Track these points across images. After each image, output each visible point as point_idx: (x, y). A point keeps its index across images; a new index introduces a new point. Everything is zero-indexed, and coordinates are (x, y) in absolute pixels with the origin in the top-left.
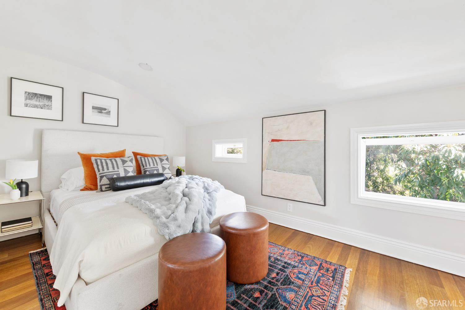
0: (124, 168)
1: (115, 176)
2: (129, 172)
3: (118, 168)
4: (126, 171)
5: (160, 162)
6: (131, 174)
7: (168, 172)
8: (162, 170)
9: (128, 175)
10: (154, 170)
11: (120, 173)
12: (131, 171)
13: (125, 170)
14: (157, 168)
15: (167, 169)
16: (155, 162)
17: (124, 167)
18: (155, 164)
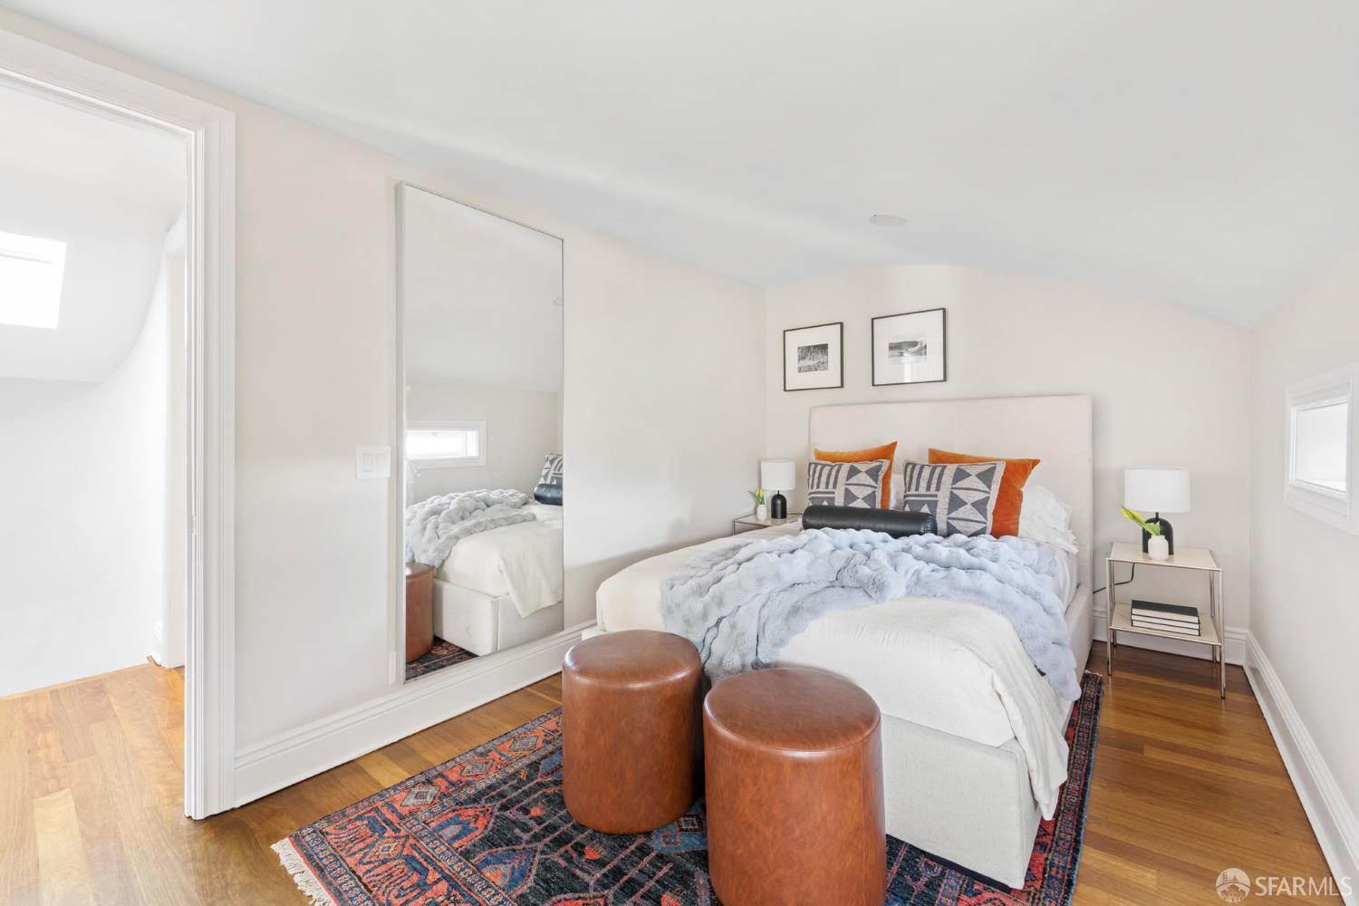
0: (846, 489)
1: (825, 503)
2: (855, 498)
3: (835, 487)
4: (849, 496)
5: (951, 483)
6: (860, 504)
7: (971, 517)
8: (947, 506)
9: (851, 505)
10: (923, 503)
11: (834, 498)
12: (861, 497)
13: (847, 492)
14: (935, 499)
15: (969, 506)
16: (935, 481)
17: (847, 484)
18: (933, 486)
